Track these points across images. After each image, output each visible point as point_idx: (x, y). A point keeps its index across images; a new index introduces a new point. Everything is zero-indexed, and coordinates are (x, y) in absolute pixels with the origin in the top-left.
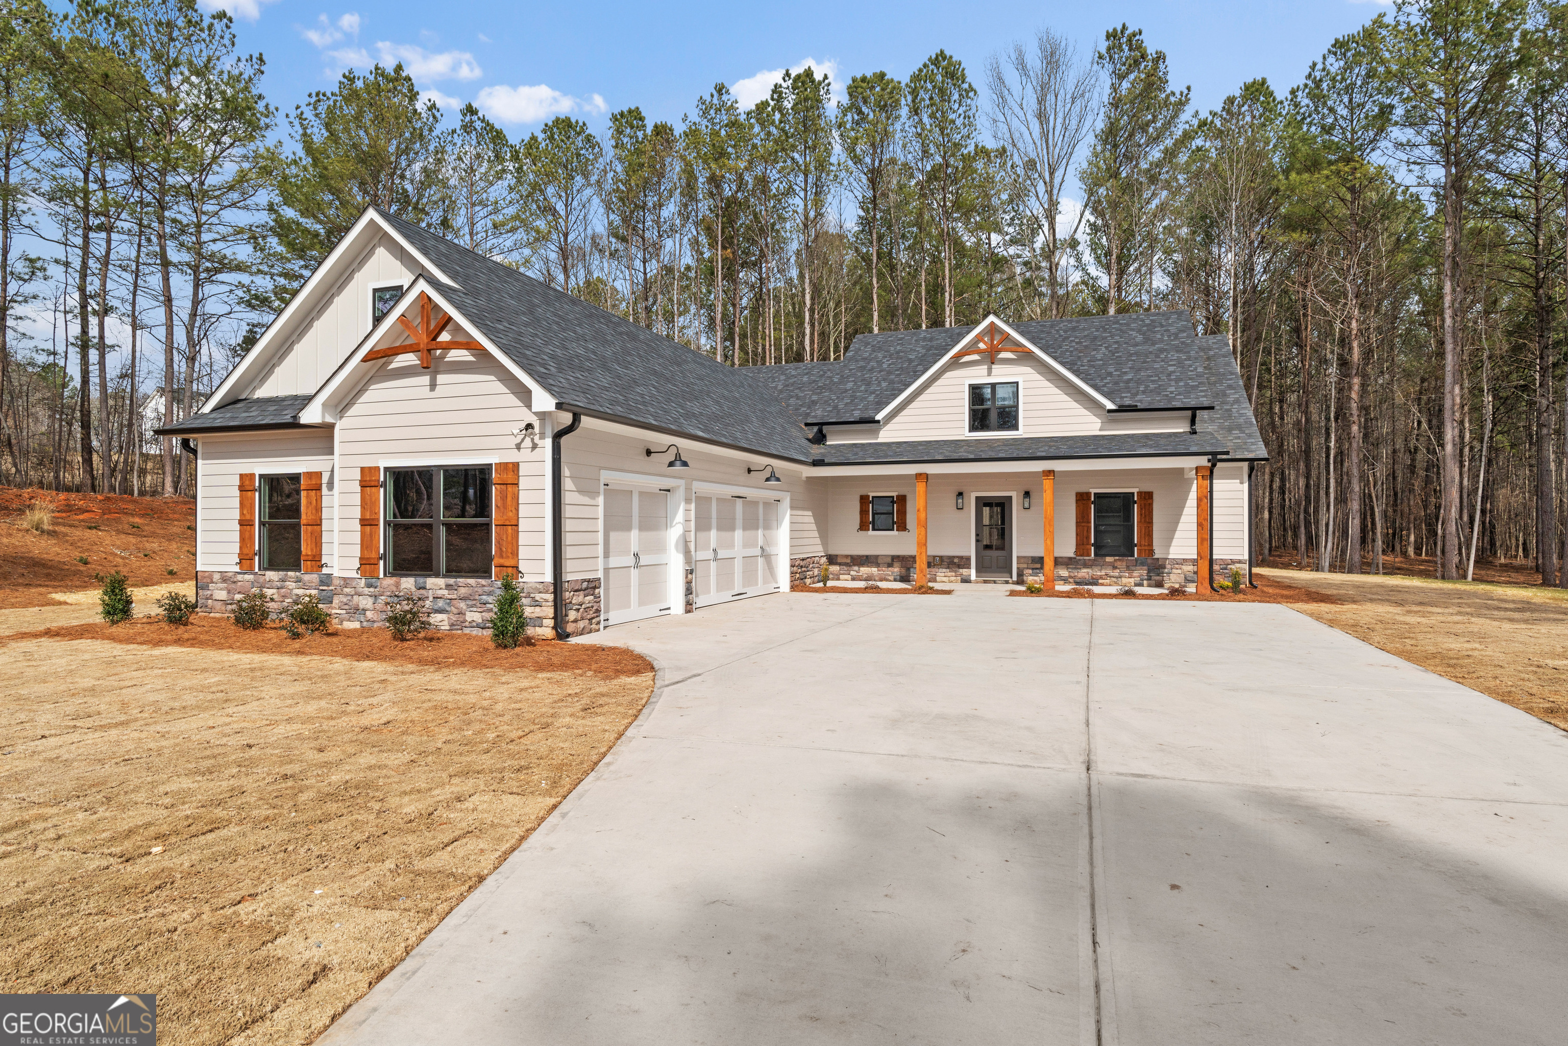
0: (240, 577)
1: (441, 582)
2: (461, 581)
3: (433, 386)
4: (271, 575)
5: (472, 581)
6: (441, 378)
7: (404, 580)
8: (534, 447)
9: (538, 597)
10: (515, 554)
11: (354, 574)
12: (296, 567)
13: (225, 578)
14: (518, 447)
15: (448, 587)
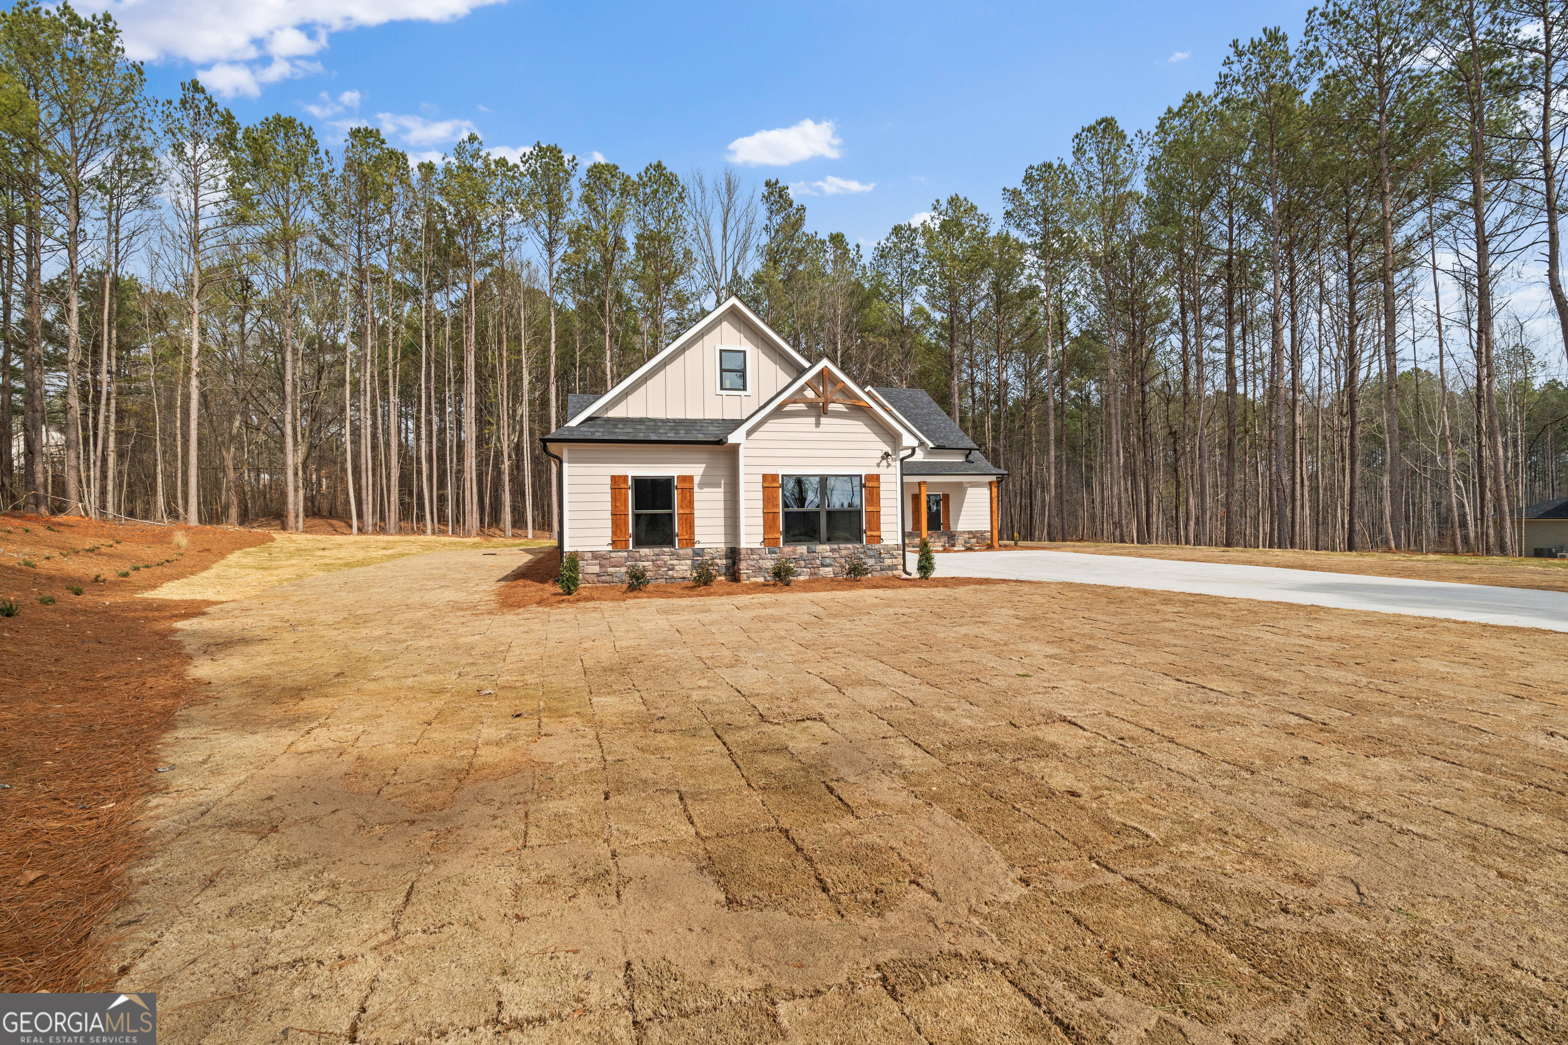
0: (613, 555)
1: (827, 547)
2: (842, 546)
3: (818, 424)
4: (645, 551)
5: (850, 546)
6: (823, 420)
7: (798, 548)
8: (889, 465)
9: (895, 553)
10: (878, 529)
11: (758, 546)
12: (671, 543)
13: (595, 555)
14: (878, 465)
15: (832, 550)
